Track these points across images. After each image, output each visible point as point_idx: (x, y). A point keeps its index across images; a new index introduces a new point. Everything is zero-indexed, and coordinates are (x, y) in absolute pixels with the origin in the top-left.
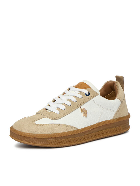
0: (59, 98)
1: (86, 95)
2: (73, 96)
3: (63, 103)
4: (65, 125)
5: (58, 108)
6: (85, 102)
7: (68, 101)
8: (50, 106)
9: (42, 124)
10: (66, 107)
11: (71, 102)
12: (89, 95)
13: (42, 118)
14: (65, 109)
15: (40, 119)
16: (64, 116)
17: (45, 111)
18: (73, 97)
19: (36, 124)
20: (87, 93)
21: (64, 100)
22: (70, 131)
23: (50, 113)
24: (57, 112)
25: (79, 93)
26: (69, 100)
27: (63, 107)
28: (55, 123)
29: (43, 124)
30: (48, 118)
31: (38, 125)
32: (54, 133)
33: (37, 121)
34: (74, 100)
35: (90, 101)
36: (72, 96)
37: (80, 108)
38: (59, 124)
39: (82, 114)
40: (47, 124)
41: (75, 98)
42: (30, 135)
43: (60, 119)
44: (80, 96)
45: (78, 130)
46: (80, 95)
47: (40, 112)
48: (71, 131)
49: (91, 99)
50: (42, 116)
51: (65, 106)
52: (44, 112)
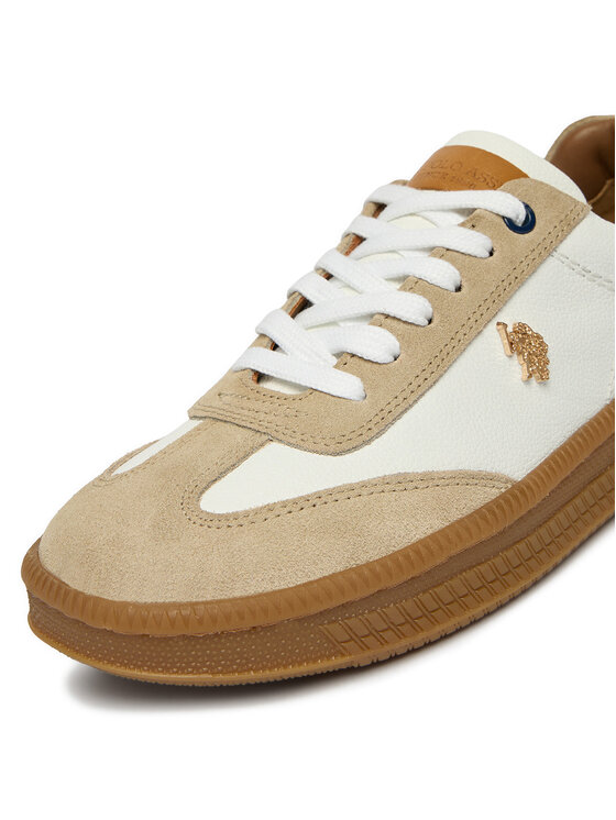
0: (329, 277)
1: (511, 224)
2: (424, 250)
3: (372, 316)
4: (428, 480)
5: (347, 359)
6: (515, 279)
7: (403, 289)
8: (275, 347)
9: (257, 511)
10: (397, 336)
11: (424, 293)
12: (529, 225)
13: (246, 456)
14: (397, 351)
15: (234, 466)
16: (406, 410)
17: (251, 396)
18: (434, 255)
19: (212, 517)
20: (519, 215)
21: (372, 286)
22: (466, 512)
23: (297, 405)
24: (348, 386)
25: (463, 225)
26: (409, 283)
27: (379, 344)
28: (354, 479)
29: (270, 508)
30: (289, 444)
31: (234, 523)
32: (363, 559)
33: (214, 487)
34: (443, 274)
35: (550, 267)
36: (418, 254)
37: (492, 327)
38: (385, 481)
39: (516, 368)
40: (295, 502)
41: (446, 264)
42: (186, 621)
43: (379, 434)
44: (475, 243)
45: (518, 491)
46: (472, 232)
47: (217, 403)
48: (478, 512)
49: (548, 249)
50: (240, 436)
51: (391, 330)
52: (246, 403)
